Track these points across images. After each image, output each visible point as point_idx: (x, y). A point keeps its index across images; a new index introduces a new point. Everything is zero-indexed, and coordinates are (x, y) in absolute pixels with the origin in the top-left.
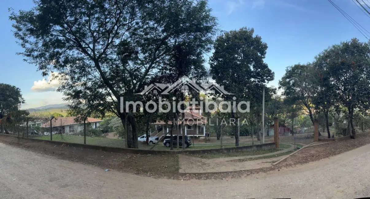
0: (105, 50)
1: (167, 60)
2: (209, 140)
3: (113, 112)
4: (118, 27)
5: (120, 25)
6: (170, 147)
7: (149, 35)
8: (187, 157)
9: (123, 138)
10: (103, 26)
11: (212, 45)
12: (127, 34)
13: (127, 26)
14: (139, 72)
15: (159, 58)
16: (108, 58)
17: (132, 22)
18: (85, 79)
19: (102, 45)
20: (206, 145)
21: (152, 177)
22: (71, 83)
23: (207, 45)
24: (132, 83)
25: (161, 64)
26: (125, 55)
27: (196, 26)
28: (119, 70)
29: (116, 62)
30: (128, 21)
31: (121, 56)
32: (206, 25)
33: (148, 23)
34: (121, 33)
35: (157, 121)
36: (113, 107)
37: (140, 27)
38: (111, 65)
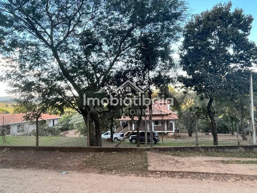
0: (65, 38)
1: (133, 53)
2: (179, 137)
3: (74, 108)
4: (80, 15)
5: (83, 13)
6: (136, 143)
7: (114, 26)
8: (157, 154)
9: (85, 136)
10: (64, 11)
11: (181, 33)
12: (91, 24)
13: (91, 15)
14: (103, 65)
15: (124, 50)
16: (69, 48)
17: (96, 11)
18: (40, 69)
19: (62, 32)
20: (176, 142)
21: (117, 174)
22: (19, 72)
23: (175, 34)
24: (95, 77)
25: (126, 57)
26: (88, 46)
27: (164, 14)
28: (81, 61)
29: (77, 53)
30: (91, 10)
31: (84, 47)
32: (175, 12)
33: (113, 14)
34: (84, 21)
35: (122, 117)
36: (73, 102)
37: (104, 17)
38: (73, 56)
